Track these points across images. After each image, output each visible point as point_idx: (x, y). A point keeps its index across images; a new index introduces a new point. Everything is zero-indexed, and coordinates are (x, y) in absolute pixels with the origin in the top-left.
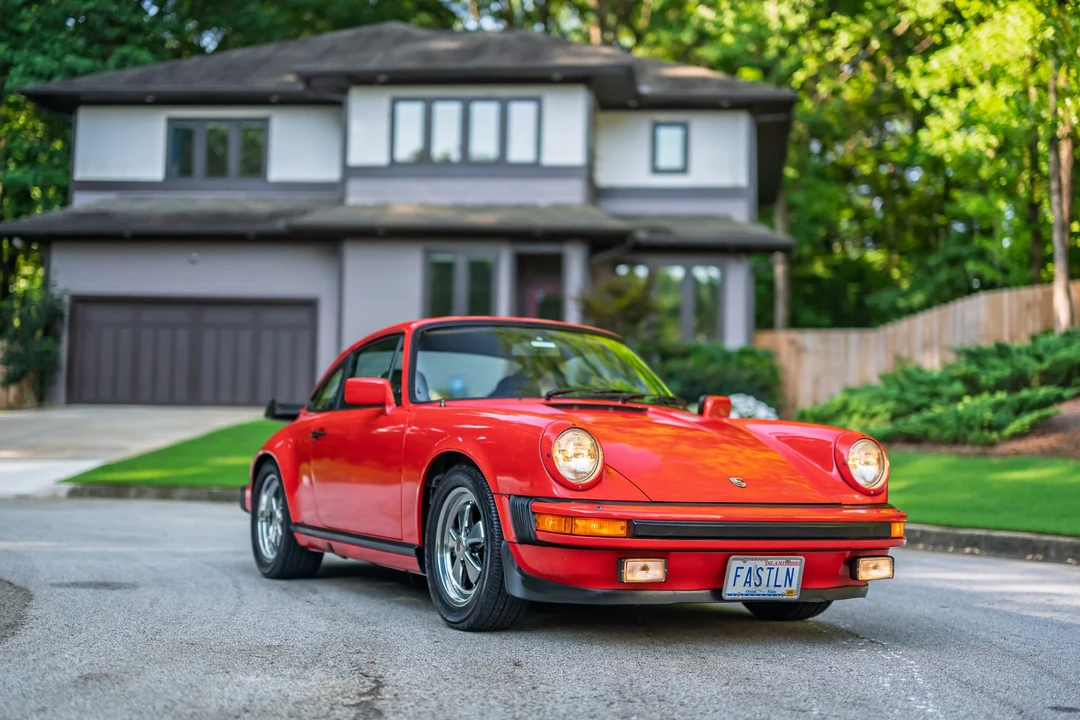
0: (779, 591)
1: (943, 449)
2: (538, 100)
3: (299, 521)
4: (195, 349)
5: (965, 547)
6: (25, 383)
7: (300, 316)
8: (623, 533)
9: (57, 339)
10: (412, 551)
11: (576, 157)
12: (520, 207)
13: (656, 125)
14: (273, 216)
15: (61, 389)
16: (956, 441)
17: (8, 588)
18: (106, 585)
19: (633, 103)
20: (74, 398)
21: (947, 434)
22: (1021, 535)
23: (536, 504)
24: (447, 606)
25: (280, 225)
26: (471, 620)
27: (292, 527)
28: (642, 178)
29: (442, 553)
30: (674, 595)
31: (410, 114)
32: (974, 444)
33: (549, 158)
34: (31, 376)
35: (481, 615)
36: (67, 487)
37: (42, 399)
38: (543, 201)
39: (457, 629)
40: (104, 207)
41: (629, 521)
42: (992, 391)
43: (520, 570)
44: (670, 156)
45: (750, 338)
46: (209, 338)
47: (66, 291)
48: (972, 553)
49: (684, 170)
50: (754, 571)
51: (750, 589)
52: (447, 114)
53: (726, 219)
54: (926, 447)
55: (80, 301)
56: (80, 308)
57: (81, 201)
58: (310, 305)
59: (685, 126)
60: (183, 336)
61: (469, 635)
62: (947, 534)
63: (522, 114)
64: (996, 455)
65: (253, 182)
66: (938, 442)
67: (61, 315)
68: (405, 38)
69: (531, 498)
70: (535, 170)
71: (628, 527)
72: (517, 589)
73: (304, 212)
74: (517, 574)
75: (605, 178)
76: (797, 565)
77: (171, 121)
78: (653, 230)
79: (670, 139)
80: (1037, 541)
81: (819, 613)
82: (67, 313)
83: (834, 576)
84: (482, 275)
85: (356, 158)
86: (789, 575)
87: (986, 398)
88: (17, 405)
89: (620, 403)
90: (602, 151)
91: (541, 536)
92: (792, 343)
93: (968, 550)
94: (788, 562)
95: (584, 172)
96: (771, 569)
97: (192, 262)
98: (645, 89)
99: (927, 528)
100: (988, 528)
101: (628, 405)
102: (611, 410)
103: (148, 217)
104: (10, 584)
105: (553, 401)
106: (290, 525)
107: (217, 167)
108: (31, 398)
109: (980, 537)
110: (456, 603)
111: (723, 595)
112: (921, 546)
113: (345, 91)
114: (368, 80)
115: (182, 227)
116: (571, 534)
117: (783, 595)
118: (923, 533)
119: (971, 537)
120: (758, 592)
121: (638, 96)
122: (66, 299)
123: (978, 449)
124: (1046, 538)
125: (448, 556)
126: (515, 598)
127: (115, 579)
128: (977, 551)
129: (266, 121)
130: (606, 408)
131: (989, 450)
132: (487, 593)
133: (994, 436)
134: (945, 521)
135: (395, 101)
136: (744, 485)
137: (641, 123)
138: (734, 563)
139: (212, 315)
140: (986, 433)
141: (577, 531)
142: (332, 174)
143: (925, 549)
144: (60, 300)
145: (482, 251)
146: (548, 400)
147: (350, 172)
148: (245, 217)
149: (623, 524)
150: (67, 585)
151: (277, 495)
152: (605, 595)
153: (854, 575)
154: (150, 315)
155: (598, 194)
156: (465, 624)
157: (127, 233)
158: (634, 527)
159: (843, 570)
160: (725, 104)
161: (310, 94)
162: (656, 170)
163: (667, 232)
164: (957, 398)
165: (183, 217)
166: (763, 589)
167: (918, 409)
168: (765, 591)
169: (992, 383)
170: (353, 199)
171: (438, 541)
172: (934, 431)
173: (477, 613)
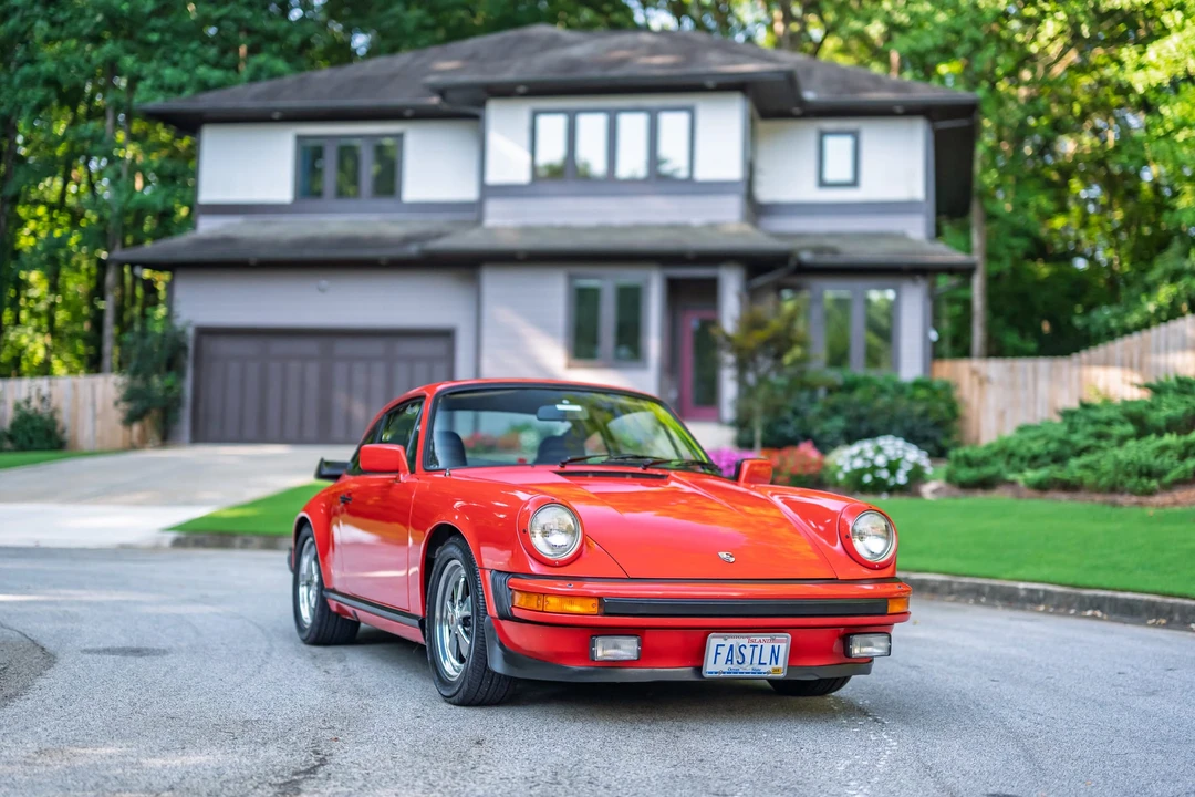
0: (764, 669)
1: (1098, 498)
2: (691, 111)
3: (331, 587)
4: (326, 383)
5: (1087, 610)
6: (147, 421)
7: (436, 348)
8: (595, 610)
9: (181, 374)
10: (416, 622)
11: (733, 171)
12: (673, 227)
13: (822, 134)
14: (408, 240)
15: (185, 425)
16: (1113, 489)
17: (38, 653)
18: (138, 652)
19: (797, 110)
20: (199, 436)
21: (1104, 481)
22: (1146, 597)
23: (513, 580)
24: (441, 680)
25: (413, 250)
26: (461, 694)
27: (324, 593)
28: (809, 192)
29: (441, 625)
30: (652, 672)
31: (552, 128)
32: (1133, 492)
33: (703, 173)
34: (155, 413)
35: (469, 689)
36: (172, 536)
37: (166, 437)
38: (697, 220)
39: (450, 703)
40: (230, 232)
41: (600, 598)
42: (1160, 434)
43: (501, 645)
44: (839, 168)
45: (927, 368)
46: (340, 370)
47: (189, 323)
48: (1094, 617)
49: (854, 183)
50: (736, 649)
51: (732, 667)
52: (592, 127)
53: (902, 237)
54: (1081, 495)
55: (205, 332)
56: (206, 341)
57: (207, 226)
58: (446, 335)
59: (855, 135)
60: (313, 371)
61: (459, 709)
62: (1069, 595)
63: (673, 125)
64: (1151, 505)
65: (386, 203)
66: (1096, 489)
67: (184, 348)
68: (554, 42)
69: (509, 573)
70: (690, 186)
71: (600, 605)
72: (497, 665)
73: (439, 236)
74: (498, 649)
75: (765, 193)
76: (783, 643)
77: (300, 139)
78: (819, 250)
79: (838, 150)
80: (1162, 603)
81: (838, 689)
82: (191, 345)
83: (828, 652)
84: (630, 301)
85: (493, 177)
86: (774, 655)
87: (1153, 442)
88: (141, 444)
89: (640, 470)
90: (763, 163)
91: (517, 613)
92: (974, 372)
93: (1089, 613)
94: (773, 640)
95: (743, 189)
96: (754, 646)
97: (322, 290)
98: (809, 95)
99: (1050, 588)
100: (1115, 590)
101: (649, 471)
102: (629, 477)
103: (274, 244)
104: (43, 649)
105: (568, 468)
106: (324, 589)
107: (348, 189)
108: (154, 437)
109: (1104, 598)
110: (449, 675)
111: (703, 672)
112: (1042, 608)
113: (482, 104)
114: (505, 92)
115: (309, 254)
116: (543, 611)
117: (768, 673)
118: (1047, 593)
119: (1096, 597)
120: (741, 670)
121: (802, 103)
122: (190, 332)
123: (1134, 499)
124: (1171, 600)
125: (446, 629)
126: (495, 673)
127: (150, 646)
128: (1099, 614)
129: (399, 137)
130: (623, 474)
131: (1144, 499)
132: (473, 668)
133: (1154, 483)
134: (1071, 581)
135: (535, 114)
136: (732, 560)
137: (808, 131)
138: (714, 641)
139: (344, 347)
140: (1144, 481)
141: (548, 608)
142: (469, 193)
143: (1046, 612)
144: (183, 333)
145: (629, 276)
146: (563, 467)
147: (488, 191)
148: (376, 241)
149: (595, 601)
150: (98, 652)
151: (316, 559)
152: (581, 673)
153: (847, 652)
154: (280, 347)
155: (757, 210)
156: (455, 698)
157: (253, 258)
158: (607, 605)
159: (837, 646)
160: (899, 109)
161: (446, 107)
162: (822, 183)
163: (834, 251)
164: (1122, 440)
165: (312, 242)
166: (747, 667)
167: (1079, 453)
168: (749, 669)
169: (1162, 424)
170: (490, 222)
171: (438, 615)
172: (1089, 477)
173: (465, 687)
